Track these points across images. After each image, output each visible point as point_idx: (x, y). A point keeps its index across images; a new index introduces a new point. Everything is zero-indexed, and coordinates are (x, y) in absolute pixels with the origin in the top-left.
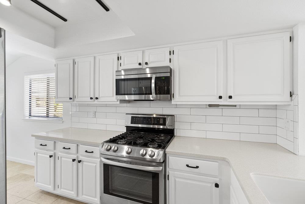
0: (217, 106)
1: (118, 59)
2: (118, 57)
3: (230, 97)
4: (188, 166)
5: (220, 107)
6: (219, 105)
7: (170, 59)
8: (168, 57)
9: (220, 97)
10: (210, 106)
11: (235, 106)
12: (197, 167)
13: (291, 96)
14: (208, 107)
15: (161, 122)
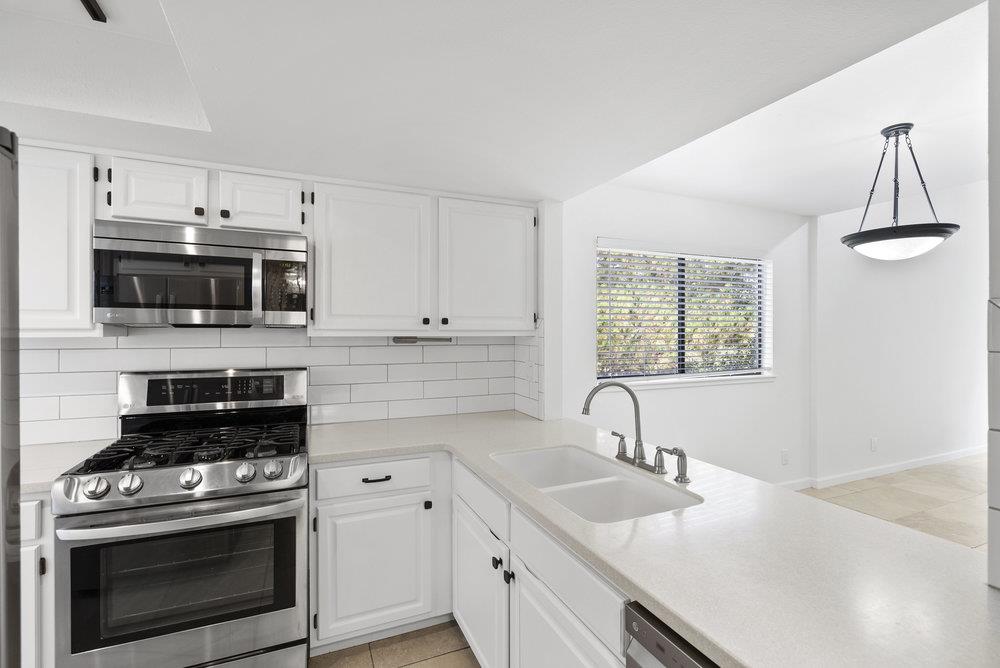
0: (412, 340)
1: (96, 177)
2: (96, 171)
3: (445, 321)
4: (366, 481)
5: (418, 343)
6: (416, 338)
7: (303, 214)
8: (297, 208)
9: (426, 321)
10: (397, 340)
11: (450, 340)
12: (388, 478)
13: (535, 321)
14: (392, 343)
15: (268, 387)
